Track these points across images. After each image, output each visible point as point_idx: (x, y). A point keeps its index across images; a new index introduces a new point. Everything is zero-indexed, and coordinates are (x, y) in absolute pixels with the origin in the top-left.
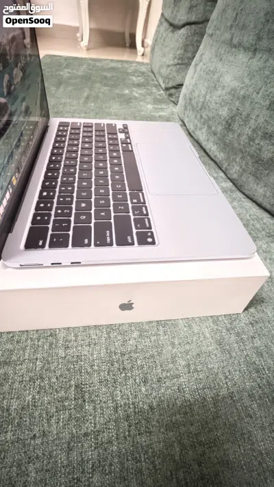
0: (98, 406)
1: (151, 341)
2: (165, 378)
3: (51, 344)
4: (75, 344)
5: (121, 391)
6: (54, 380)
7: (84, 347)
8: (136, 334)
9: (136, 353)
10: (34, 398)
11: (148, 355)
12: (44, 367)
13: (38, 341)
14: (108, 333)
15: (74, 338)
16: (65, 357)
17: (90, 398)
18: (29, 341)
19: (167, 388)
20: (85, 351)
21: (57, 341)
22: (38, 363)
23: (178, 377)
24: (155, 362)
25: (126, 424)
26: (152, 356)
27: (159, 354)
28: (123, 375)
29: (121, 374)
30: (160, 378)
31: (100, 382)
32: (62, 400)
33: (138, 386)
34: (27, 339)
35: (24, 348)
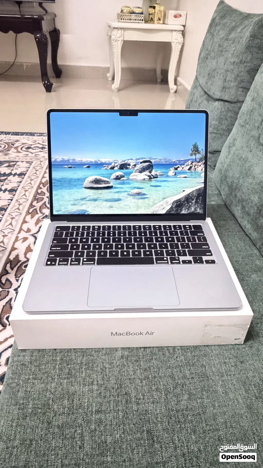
0: (163, 446)
1: (197, 403)
2: (209, 431)
3: (127, 400)
4: (143, 401)
5: (178, 437)
7: (150, 404)
9: (186, 411)
10: (120, 436)
11: (195, 413)
13: (118, 397)
16: (138, 411)
17: (157, 440)
18: (112, 397)
19: (210, 437)
22: (120, 413)
25: (183, 459)
26: (199, 414)
27: (204, 413)
28: (179, 426)
29: (177, 425)
30: (205, 430)
31: (163, 430)
32: (139, 439)
34: (110, 396)
35: (109, 402)
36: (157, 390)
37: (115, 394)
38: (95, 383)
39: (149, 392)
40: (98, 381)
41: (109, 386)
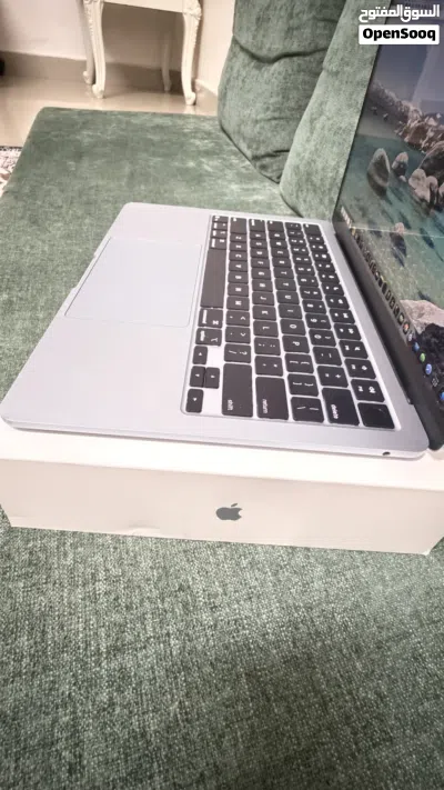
1: (346, 579)
2: (387, 641)
4: (226, 599)
5: (323, 674)
6: (208, 669)
7: (242, 602)
9: (328, 603)
10: (182, 706)
11: (349, 604)
12: (184, 647)
13: (163, 601)
15: (221, 590)
16: (216, 626)
17: (276, 693)
18: (147, 604)
20: (246, 609)
21: (195, 598)
22: (172, 642)
23: (406, 635)
24: (364, 615)
26: (357, 606)
27: (367, 600)
28: (319, 644)
29: (315, 642)
30: (380, 642)
31: (285, 663)
32: (231, 703)
33: (348, 660)
34: (142, 601)
35: (142, 619)
36: (252, 564)
37: (155, 593)
38: (101, 575)
39: (235, 574)
40: (107, 570)
41: (137, 576)
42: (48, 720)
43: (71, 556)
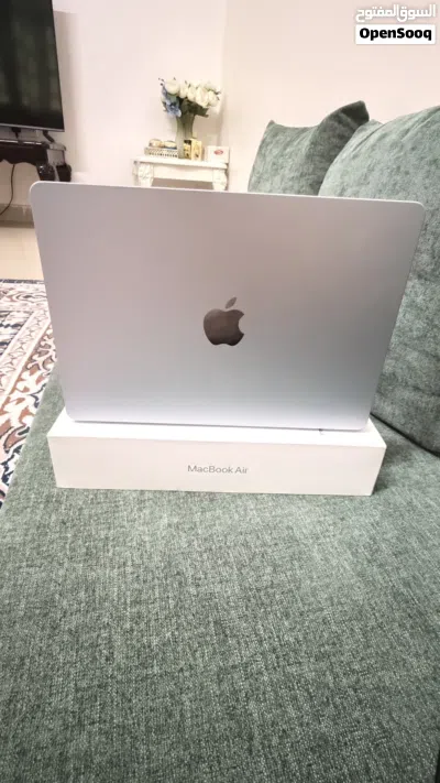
0: (242, 641)
1: (286, 576)
2: (307, 612)
3: (180, 583)
4: (206, 582)
5: (263, 626)
7: (216, 584)
8: (269, 570)
9: (272, 588)
10: (173, 634)
11: (285, 590)
13: (166, 579)
14: (239, 570)
15: (203, 576)
16: (198, 595)
17: (231, 633)
18: (156, 580)
19: (312, 621)
21: (186, 579)
22: (170, 602)
23: (322, 610)
25: (274, 656)
26: (291, 591)
27: (298, 588)
28: (262, 610)
30: (303, 612)
31: (239, 618)
32: (202, 636)
34: (153, 579)
35: (153, 588)
38: (129, 563)
42: (95, 635)
43: (111, 551)
